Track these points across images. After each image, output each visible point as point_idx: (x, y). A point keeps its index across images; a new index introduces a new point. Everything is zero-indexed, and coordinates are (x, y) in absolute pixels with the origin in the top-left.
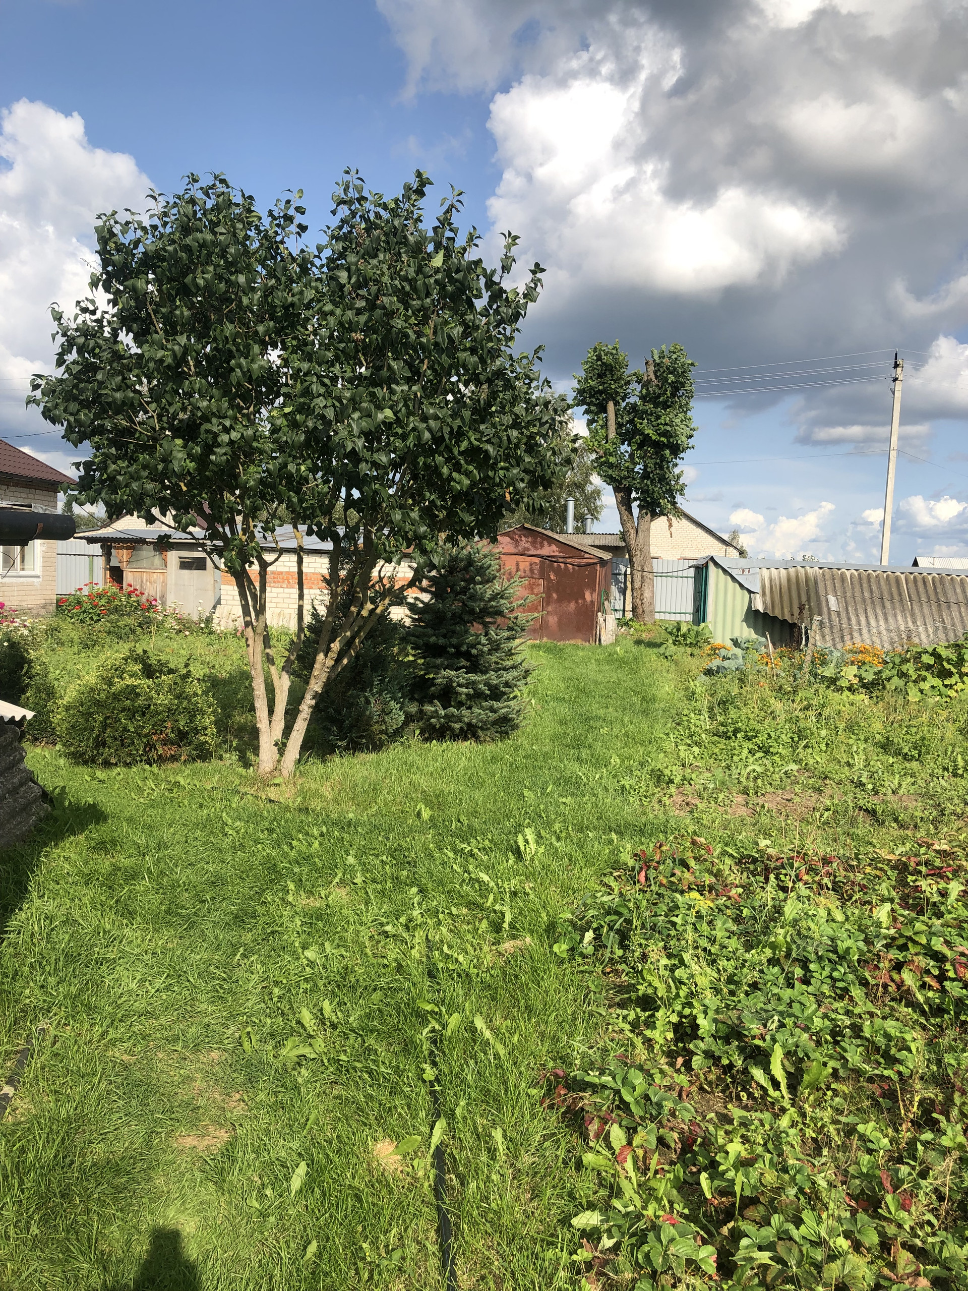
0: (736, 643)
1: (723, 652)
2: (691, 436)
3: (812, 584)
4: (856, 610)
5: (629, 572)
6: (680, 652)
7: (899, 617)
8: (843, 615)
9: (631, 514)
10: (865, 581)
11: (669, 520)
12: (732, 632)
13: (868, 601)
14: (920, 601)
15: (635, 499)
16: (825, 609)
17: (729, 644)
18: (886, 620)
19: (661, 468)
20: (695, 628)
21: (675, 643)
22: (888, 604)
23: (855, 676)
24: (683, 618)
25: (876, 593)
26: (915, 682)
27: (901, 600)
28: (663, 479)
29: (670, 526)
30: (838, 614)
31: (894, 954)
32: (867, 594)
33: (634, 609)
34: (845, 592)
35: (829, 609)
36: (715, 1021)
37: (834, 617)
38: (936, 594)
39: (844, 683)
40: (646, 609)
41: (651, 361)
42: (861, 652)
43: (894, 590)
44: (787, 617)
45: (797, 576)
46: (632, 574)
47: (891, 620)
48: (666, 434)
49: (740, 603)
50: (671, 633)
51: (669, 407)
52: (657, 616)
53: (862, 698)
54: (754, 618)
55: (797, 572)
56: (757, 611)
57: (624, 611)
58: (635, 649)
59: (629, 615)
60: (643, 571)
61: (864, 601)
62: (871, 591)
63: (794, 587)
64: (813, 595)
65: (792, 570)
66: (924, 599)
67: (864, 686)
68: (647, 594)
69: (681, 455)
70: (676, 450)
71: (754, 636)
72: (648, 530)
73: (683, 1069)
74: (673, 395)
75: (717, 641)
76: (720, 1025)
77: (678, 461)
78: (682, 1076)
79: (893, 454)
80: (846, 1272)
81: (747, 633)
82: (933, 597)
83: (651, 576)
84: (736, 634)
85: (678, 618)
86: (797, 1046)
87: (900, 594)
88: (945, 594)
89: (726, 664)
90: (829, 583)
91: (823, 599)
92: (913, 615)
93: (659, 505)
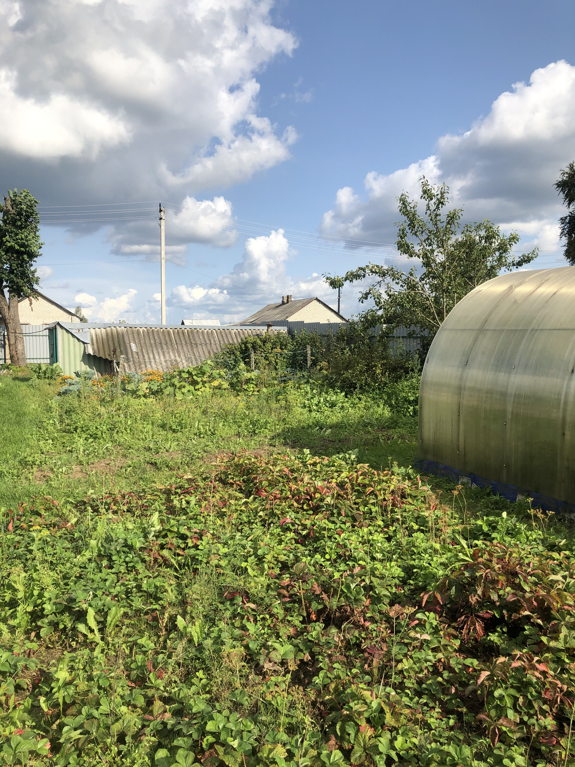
0: (77, 374)
1: (69, 381)
2: (40, 248)
3: (121, 337)
4: (147, 350)
5: (6, 334)
6: (43, 383)
7: (171, 354)
8: (140, 354)
9: (4, 296)
10: (151, 334)
11: (30, 301)
12: (75, 368)
13: (154, 345)
14: (181, 344)
15: (6, 287)
16: (129, 351)
17: (74, 375)
18: (164, 355)
19: (22, 266)
20: (51, 367)
21: (39, 377)
22: (164, 347)
23: (147, 388)
24: (42, 361)
25: (158, 341)
26: (180, 388)
27: (172, 344)
28: (24, 275)
29: (31, 304)
30: (137, 353)
31: (161, 541)
32: (152, 341)
33: (12, 357)
34: (140, 341)
35: (132, 351)
36: (55, 604)
37: (135, 355)
38: (190, 339)
39: (140, 393)
40: (20, 357)
41: (8, 198)
42: (151, 374)
43: (167, 338)
44: (108, 357)
45: (112, 333)
46: (8, 335)
47: (167, 355)
48: (23, 245)
49: (79, 350)
50: (35, 371)
51: (23, 228)
52: (28, 361)
53: (151, 400)
54: (88, 358)
55: (112, 330)
56: (89, 355)
57: (5, 359)
58: (12, 383)
59: (9, 362)
60: (16, 333)
61: (151, 345)
62: (155, 339)
63: (110, 339)
64: (122, 343)
65: (108, 329)
66: (183, 343)
67: (153, 393)
68: (20, 347)
69: (35, 259)
70: (32, 256)
71: (89, 369)
72: (17, 306)
73: (35, 639)
74: (26, 221)
75: (67, 374)
76: (58, 606)
77: (32, 262)
78: (34, 644)
79: (163, 261)
80: (125, 724)
81: (84, 368)
82: (188, 341)
83: (21, 336)
84: (78, 369)
85: (39, 361)
86: (104, 606)
87: (171, 341)
88: (194, 340)
89: (71, 388)
90: (130, 336)
91: (128, 345)
92: (178, 352)
93: (22, 291)
